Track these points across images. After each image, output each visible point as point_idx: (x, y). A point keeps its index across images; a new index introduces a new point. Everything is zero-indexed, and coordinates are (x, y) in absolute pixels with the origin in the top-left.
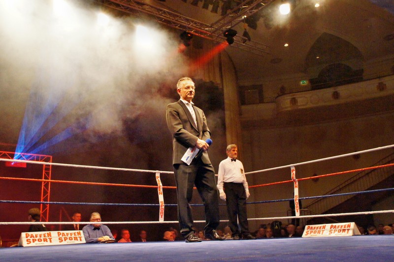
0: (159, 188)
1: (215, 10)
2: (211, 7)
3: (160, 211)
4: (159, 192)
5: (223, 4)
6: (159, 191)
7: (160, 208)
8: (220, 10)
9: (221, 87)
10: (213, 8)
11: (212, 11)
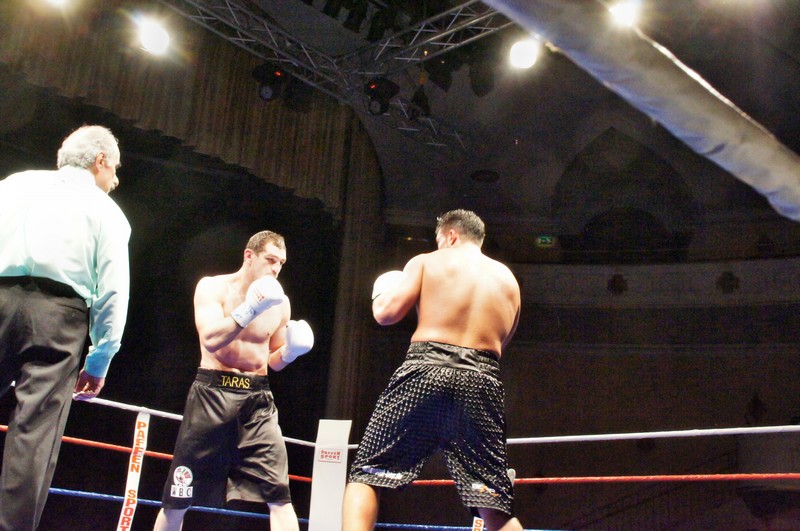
0: (136, 453)
1: (352, 24)
2: (344, 12)
3: (122, 515)
4: (131, 463)
5: (376, 10)
6: (134, 461)
7: (124, 507)
8: (365, 27)
9: (339, 218)
10: (350, 16)
11: (347, 25)
